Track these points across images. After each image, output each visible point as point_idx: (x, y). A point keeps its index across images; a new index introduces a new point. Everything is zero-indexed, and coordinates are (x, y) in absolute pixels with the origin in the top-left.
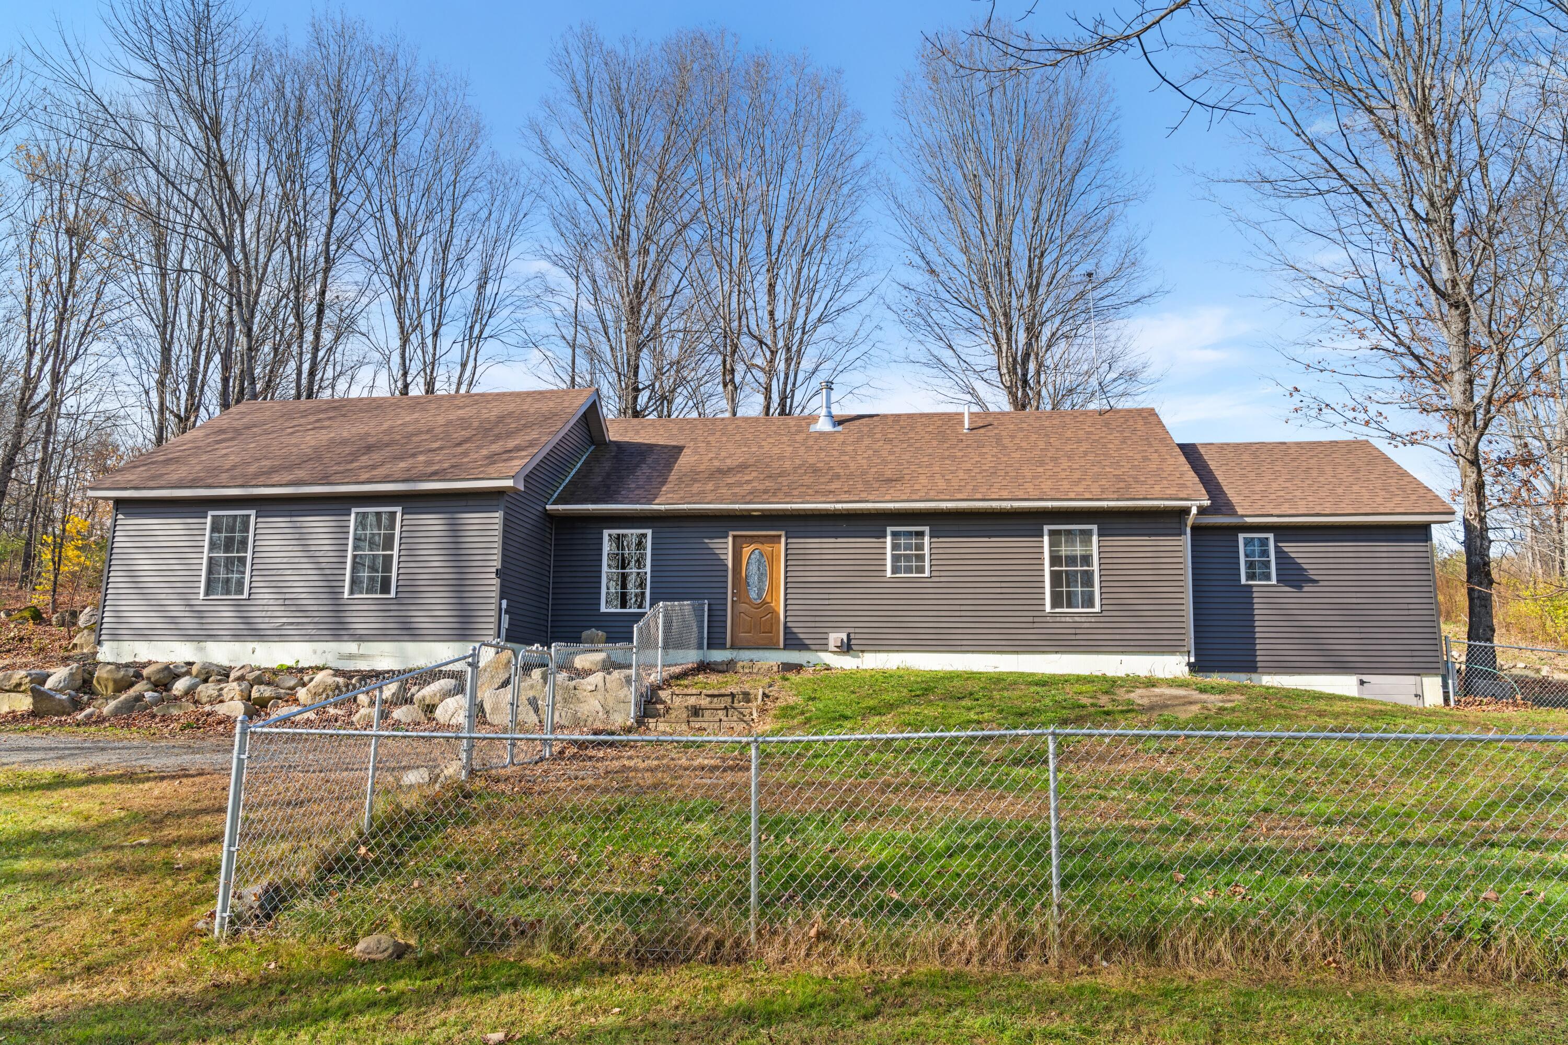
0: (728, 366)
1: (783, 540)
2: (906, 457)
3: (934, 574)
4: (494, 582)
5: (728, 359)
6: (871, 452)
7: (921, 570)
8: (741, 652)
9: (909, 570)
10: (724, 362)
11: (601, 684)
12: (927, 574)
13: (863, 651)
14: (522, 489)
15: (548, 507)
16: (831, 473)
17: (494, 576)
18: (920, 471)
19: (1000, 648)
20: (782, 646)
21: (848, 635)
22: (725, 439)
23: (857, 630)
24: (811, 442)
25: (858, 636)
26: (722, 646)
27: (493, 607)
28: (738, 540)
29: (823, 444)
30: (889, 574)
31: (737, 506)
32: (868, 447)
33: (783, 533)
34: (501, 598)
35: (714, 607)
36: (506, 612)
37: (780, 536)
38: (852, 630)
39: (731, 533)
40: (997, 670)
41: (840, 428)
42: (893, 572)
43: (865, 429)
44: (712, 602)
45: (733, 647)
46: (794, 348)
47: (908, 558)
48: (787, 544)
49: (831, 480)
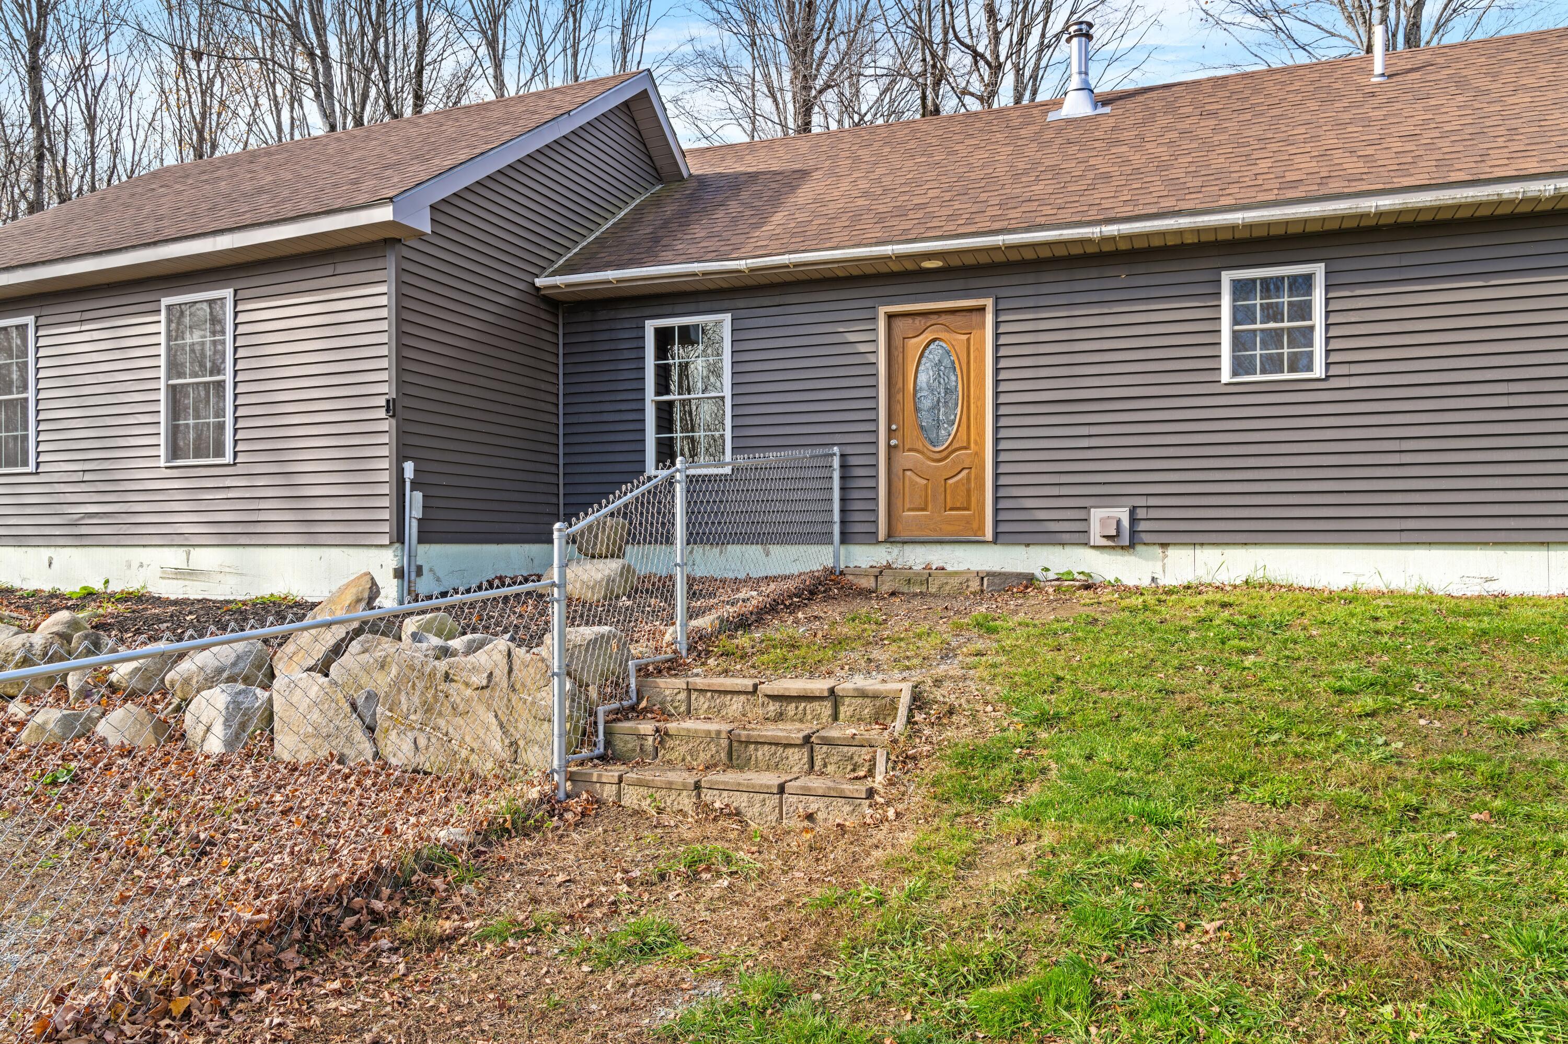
0: (929, 102)
1: (989, 318)
2: (1255, 131)
3: (1334, 370)
4: (384, 426)
5: (929, 91)
6: (1174, 135)
7: (1301, 362)
8: (908, 549)
9: (1272, 364)
10: (924, 98)
11: (500, 674)
12: (1319, 371)
13: (1164, 545)
14: (427, 228)
15: (539, 282)
16: (1091, 175)
17: (382, 413)
18: (1292, 149)
19: (1502, 536)
20: (989, 536)
21: (1133, 510)
22: (887, 149)
23: (1152, 501)
24: (1049, 135)
25: (1153, 514)
26: (871, 538)
27: (385, 476)
28: (899, 324)
29: (1074, 135)
30: (1226, 376)
31: (888, 250)
32: (1167, 128)
33: (989, 303)
34: (401, 458)
35: (853, 461)
36: (415, 485)
37: (982, 309)
38: (1141, 501)
39: (882, 310)
40: (1494, 588)
41: (1107, 109)
42: (1235, 373)
43: (1158, 105)
44: (849, 450)
45: (891, 539)
46: (1027, 73)
47: (1274, 338)
48: (997, 324)
49: (1092, 187)
